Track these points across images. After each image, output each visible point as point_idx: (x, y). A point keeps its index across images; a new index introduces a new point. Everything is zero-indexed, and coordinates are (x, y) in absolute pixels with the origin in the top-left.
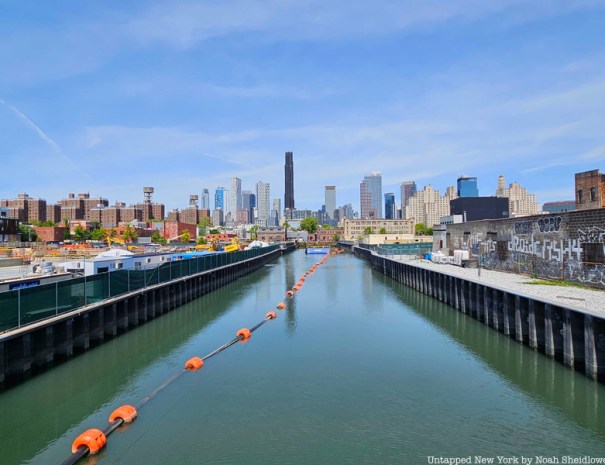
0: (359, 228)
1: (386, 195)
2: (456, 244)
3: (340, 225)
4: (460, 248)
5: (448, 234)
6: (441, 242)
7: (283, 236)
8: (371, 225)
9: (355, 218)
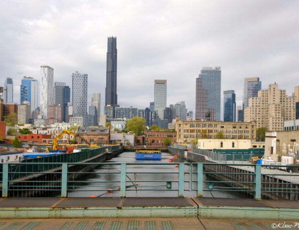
0: (192, 131)
1: (225, 93)
2: (284, 151)
3: (170, 127)
4: (287, 154)
5: (278, 141)
6: (272, 148)
7: (106, 138)
8: (207, 128)
9: (188, 119)
